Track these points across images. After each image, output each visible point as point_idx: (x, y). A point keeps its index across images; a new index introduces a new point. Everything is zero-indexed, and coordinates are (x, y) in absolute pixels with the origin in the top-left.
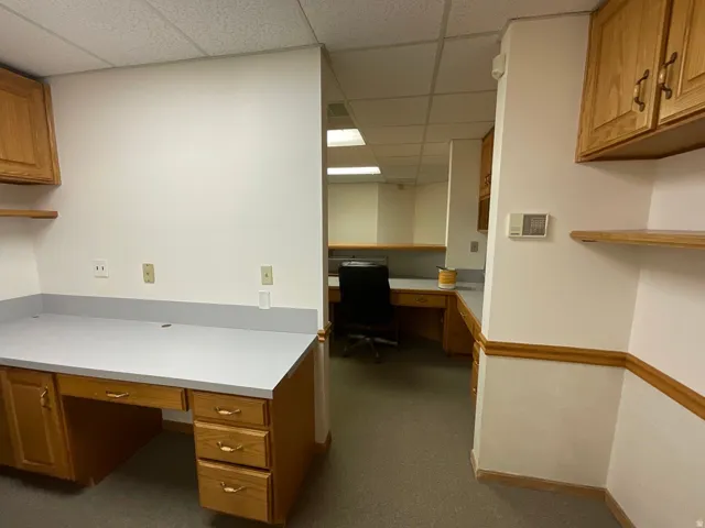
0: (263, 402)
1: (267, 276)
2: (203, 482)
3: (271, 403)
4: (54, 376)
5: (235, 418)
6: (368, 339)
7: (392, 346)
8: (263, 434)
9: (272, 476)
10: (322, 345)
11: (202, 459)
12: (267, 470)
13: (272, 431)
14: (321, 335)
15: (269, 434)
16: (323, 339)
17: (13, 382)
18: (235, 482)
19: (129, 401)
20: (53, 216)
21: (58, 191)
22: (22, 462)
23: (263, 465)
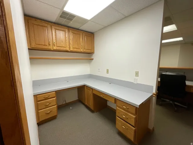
0: (135, 108)
1: (137, 74)
2: (117, 122)
3: (138, 109)
4: (92, 89)
5: (127, 109)
6: (171, 102)
7: (185, 108)
8: (134, 117)
9: (136, 129)
10: (154, 98)
11: (118, 116)
12: (134, 127)
13: (137, 117)
14: (154, 94)
15: (136, 117)
16: (155, 96)
17: (87, 89)
18: (125, 126)
19: (104, 98)
20: (93, 59)
21: (94, 54)
22: (86, 104)
23: (134, 125)
